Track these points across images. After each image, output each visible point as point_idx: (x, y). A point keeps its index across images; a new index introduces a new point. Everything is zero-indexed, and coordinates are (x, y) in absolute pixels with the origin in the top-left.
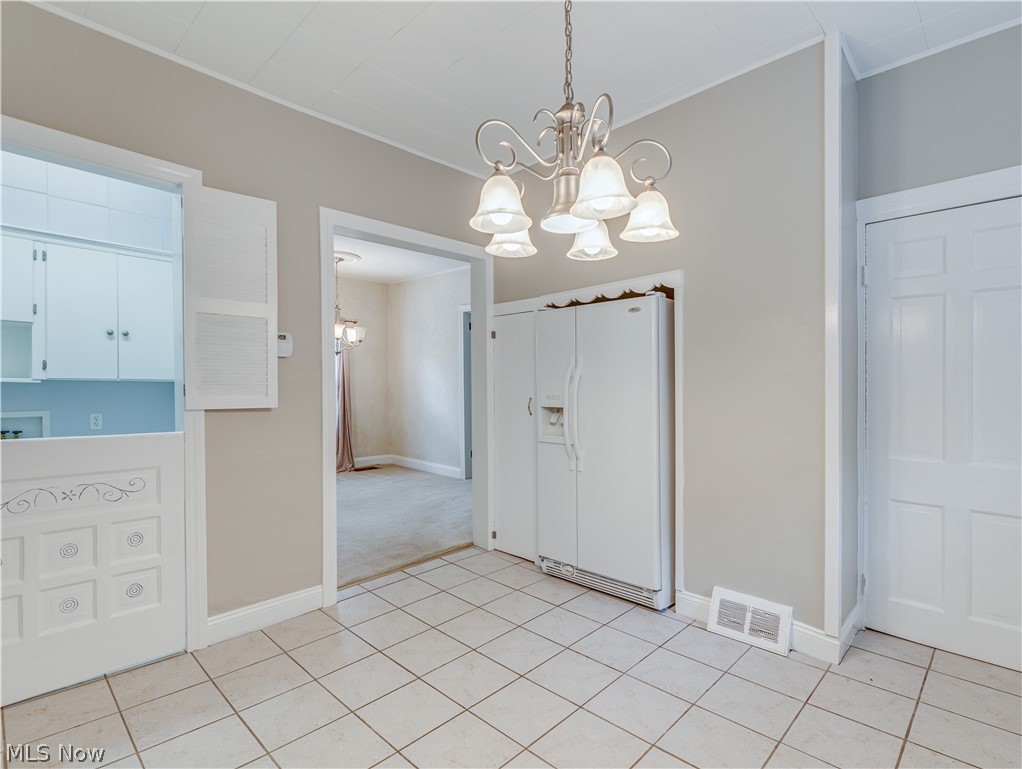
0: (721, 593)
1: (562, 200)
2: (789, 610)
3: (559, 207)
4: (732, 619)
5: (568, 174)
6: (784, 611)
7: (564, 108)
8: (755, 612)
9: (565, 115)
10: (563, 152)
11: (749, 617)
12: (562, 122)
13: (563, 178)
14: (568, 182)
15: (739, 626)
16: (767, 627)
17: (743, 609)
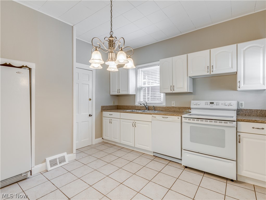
0: (48, 159)
1: (110, 58)
2: (66, 153)
3: (110, 60)
4: (54, 164)
5: (112, 52)
6: (65, 154)
7: (110, 37)
8: (59, 158)
9: (111, 39)
10: (111, 47)
11: (58, 160)
12: (110, 40)
13: (111, 53)
14: (112, 54)
15: (56, 164)
16: (62, 160)
17: (56, 159)
